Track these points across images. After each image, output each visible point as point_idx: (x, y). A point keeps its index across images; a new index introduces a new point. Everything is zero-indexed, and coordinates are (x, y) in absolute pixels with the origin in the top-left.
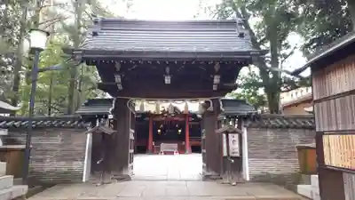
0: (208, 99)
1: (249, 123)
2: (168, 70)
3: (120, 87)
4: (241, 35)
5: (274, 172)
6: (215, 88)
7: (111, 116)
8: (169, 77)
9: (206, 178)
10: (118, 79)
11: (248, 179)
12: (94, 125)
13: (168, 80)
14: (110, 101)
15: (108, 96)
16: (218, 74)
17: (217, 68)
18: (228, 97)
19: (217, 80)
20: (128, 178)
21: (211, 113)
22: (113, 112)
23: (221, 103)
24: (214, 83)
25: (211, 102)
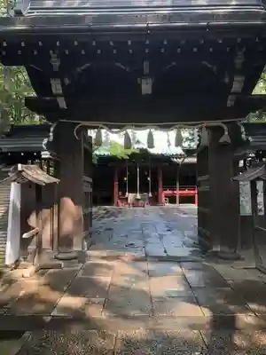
2: (146, 65)
3: (62, 103)
7: (46, 155)
8: (150, 81)
10: (57, 87)
13: (146, 87)
23: (243, 129)
24: (233, 90)
25: (225, 128)
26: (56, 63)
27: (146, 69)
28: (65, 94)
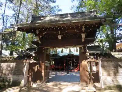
0: (80, 46)
2: (59, 32)
3: (40, 42)
6: (83, 40)
7: (34, 55)
13: (60, 37)
16: (84, 33)
17: (83, 29)
23: (87, 48)
24: (83, 37)
25: (82, 47)
26: (37, 32)
27: (60, 33)
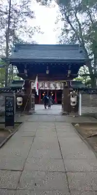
0: (65, 81)
1: (83, 91)
2: (48, 67)
4: (81, 52)
5: (92, 112)
6: (68, 76)
7: (23, 88)
9: (63, 114)
10: (26, 72)
11: (81, 115)
12: (16, 92)
13: (47, 72)
14: (22, 81)
15: (22, 79)
16: (70, 69)
17: (70, 67)
18: (74, 80)
19: (69, 72)
20: (31, 114)
21: (66, 87)
22: (24, 86)
23: (71, 83)
28: (28, 74)
